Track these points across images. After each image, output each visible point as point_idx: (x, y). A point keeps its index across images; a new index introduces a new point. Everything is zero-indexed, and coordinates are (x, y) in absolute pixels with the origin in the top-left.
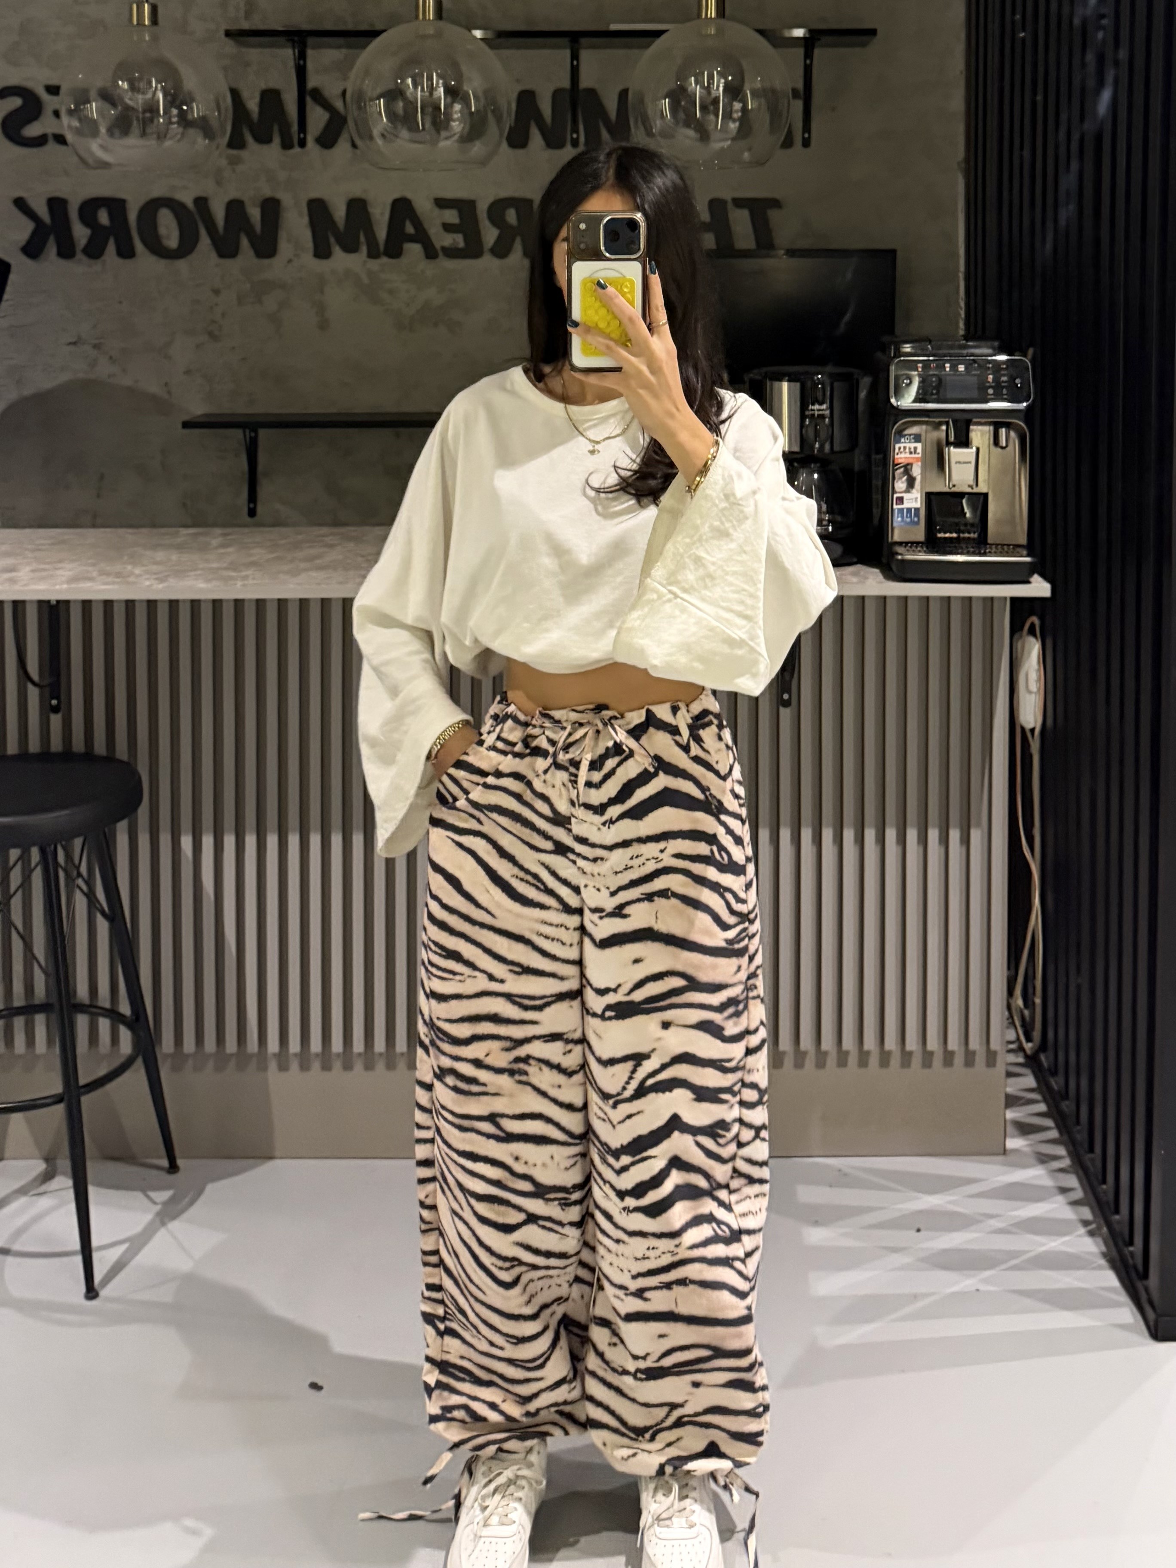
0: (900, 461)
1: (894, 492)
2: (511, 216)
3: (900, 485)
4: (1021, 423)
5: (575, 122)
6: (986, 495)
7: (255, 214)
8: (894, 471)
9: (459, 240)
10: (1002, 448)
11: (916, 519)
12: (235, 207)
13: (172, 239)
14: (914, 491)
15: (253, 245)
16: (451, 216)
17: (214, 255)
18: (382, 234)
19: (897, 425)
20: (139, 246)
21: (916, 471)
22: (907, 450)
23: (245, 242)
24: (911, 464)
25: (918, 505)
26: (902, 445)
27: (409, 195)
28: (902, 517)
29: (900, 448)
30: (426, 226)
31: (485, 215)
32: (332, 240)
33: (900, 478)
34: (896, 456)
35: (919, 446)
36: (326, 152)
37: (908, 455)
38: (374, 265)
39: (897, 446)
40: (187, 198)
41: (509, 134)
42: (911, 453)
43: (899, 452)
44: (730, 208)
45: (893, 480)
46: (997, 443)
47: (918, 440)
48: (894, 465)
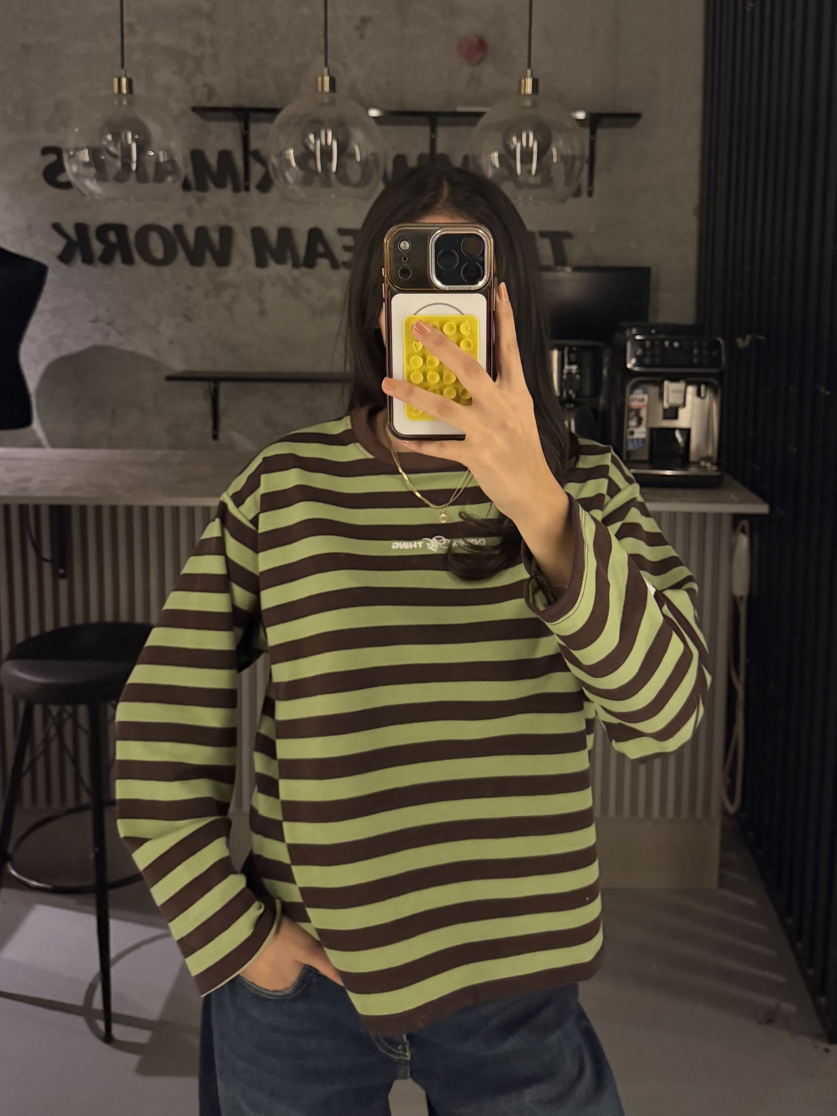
0: (632, 407)
1: (628, 427)
3: (633, 423)
4: (716, 382)
6: (690, 430)
7: (215, 236)
8: (629, 413)
10: (702, 398)
11: (642, 446)
12: (201, 232)
13: (158, 252)
14: (642, 426)
15: (213, 257)
16: (348, 241)
17: (187, 263)
18: (302, 251)
19: (632, 382)
20: (136, 255)
21: (643, 413)
22: (638, 399)
23: (208, 255)
24: (640, 409)
25: (644, 436)
26: (633, 396)
27: (320, 226)
28: (633, 445)
30: (332, 247)
32: (268, 255)
33: (633, 417)
34: (630, 404)
35: (646, 397)
36: (264, 195)
37: (638, 403)
38: (297, 272)
39: (631, 397)
40: (168, 225)
42: (640, 401)
43: (632, 400)
44: (537, 236)
45: (629, 419)
46: (699, 394)
47: (645, 392)
48: (630, 410)
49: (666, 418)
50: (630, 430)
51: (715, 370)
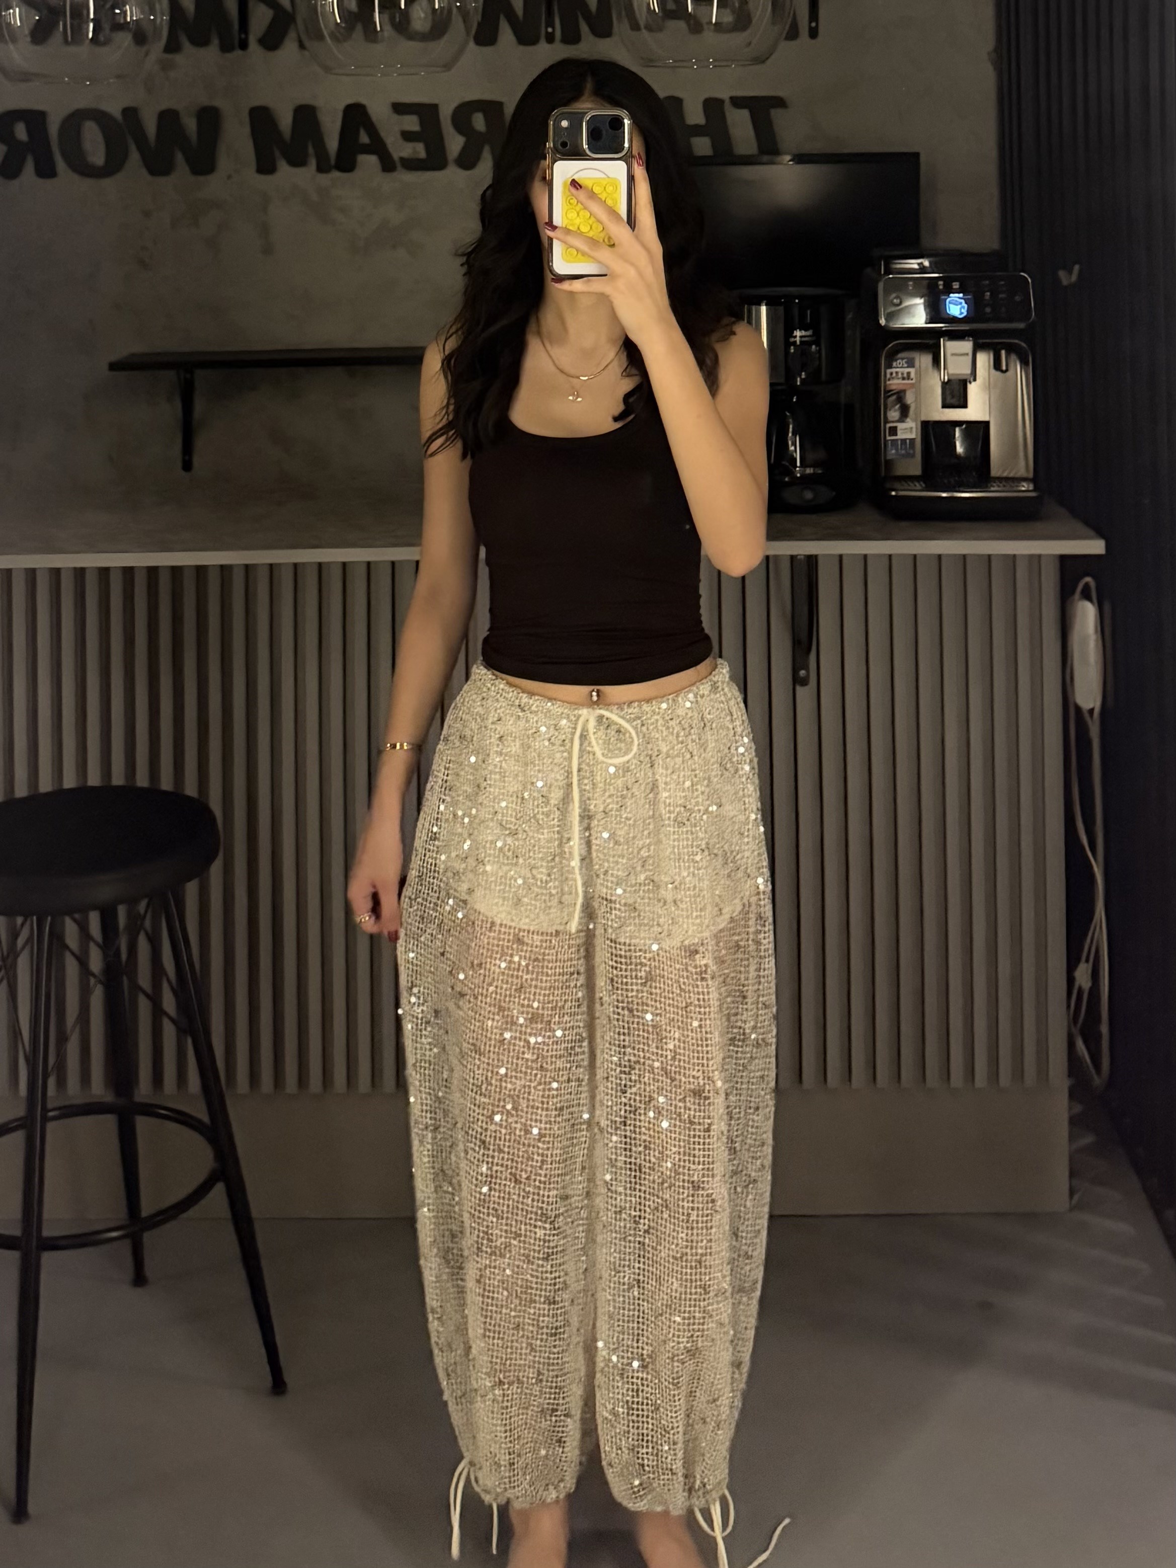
0: (893, 387)
1: (886, 421)
2: (479, 122)
3: (894, 414)
4: (1023, 345)
5: (550, 13)
6: (986, 424)
7: (191, 125)
8: (886, 398)
9: (419, 150)
10: (1003, 372)
11: (911, 452)
12: (168, 118)
13: (97, 155)
14: (908, 420)
15: (188, 160)
16: (412, 123)
17: (144, 171)
18: (332, 144)
19: (887, 348)
20: (61, 165)
21: (910, 399)
22: (900, 375)
23: (179, 158)
24: (904, 391)
25: (913, 436)
26: (894, 370)
27: (363, 101)
28: (897, 450)
29: (891, 374)
30: (383, 134)
31: (449, 121)
32: (277, 154)
33: (893, 405)
34: (888, 383)
35: (912, 370)
36: (270, 54)
37: (900, 381)
38: (324, 179)
39: (889, 371)
40: (114, 109)
41: (476, 33)
42: (904, 379)
43: (891, 378)
44: (728, 108)
45: (886, 408)
46: (997, 366)
47: (911, 364)
48: (886, 392)
49: (945, 406)
50: (888, 425)
51: (1021, 326)
